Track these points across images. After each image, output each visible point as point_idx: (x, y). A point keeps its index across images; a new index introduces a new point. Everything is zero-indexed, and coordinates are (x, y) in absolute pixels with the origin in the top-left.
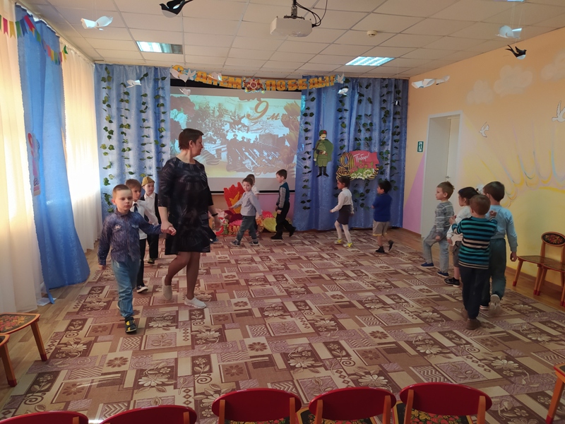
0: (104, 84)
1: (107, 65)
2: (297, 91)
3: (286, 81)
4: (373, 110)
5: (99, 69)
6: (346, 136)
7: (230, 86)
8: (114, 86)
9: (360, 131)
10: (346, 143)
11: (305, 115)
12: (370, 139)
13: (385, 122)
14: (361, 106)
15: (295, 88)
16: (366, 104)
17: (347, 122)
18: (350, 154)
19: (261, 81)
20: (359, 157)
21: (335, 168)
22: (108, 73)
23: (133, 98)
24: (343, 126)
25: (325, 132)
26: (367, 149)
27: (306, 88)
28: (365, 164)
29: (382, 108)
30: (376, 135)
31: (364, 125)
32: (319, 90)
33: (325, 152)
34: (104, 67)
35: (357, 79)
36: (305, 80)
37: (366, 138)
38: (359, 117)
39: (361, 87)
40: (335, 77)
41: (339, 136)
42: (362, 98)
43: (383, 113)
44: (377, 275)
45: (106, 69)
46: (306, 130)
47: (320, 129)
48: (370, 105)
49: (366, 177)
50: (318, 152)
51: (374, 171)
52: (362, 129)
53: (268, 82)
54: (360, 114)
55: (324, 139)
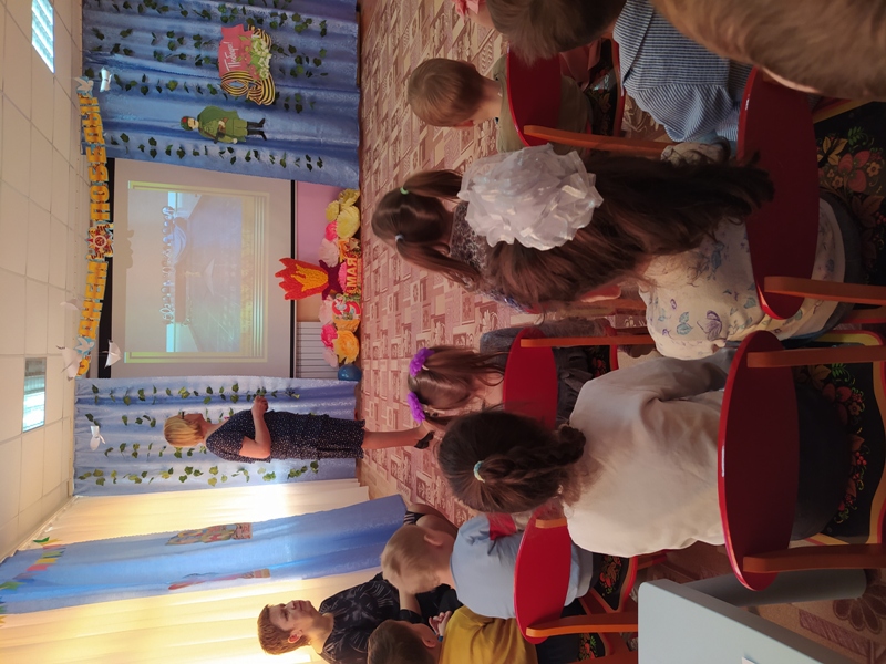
0: (109, 481)
1: (75, 477)
4: (143, 30)
5: (83, 488)
6: (192, 82)
7: (103, 282)
8: (111, 466)
9: (182, 56)
10: (204, 83)
11: (154, 153)
12: (198, 38)
13: (165, 9)
14: (137, 52)
16: (132, 41)
17: (166, 79)
18: (226, 77)
20: (231, 61)
21: (250, 105)
22: (89, 475)
23: (129, 437)
24: (173, 86)
25: (185, 120)
26: (216, 46)
27: (103, 149)
28: (242, 51)
29: (141, 12)
30: (192, 27)
31: (172, 48)
32: (107, 126)
33: (221, 123)
34: (79, 481)
35: (85, 55)
36: (88, 149)
37: (196, 45)
38: (158, 56)
39: (100, 48)
40: (81, 95)
41: (192, 94)
42: (121, 48)
43: (149, 10)
44: (424, 43)
45: (82, 478)
46: (182, 153)
48: (135, 34)
49: (267, 51)
50: (221, 134)
51: (255, 36)
52: (179, 51)
54: (152, 54)
55: (197, 123)
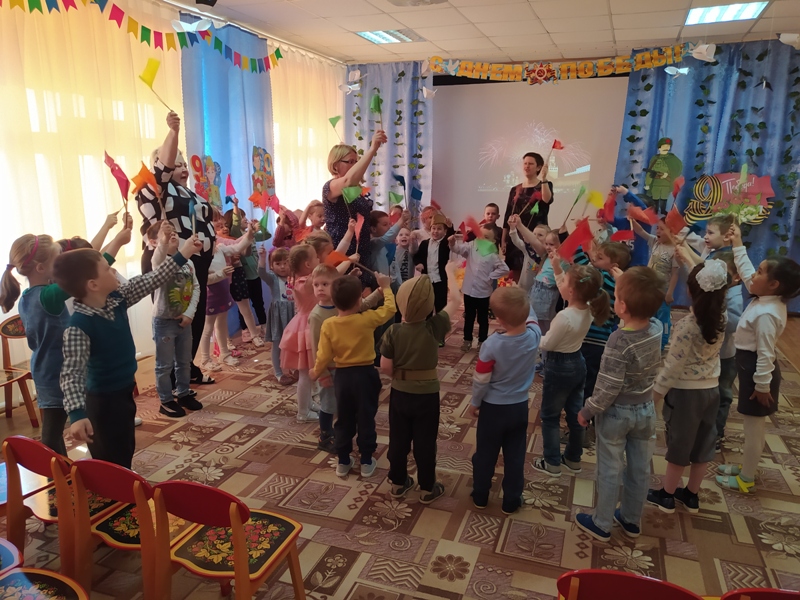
2: (613, 75)
3: (594, 62)
4: (770, 99)
6: (709, 147)
7: (505, 78)
8: (366, 92)
9: (738, 138)
10: (709, 160)
11: (633, 114)
12: (760, 152)
13: (794, 119)
14: (743, 94)
15: (610, 71)
16: (756, 89)
17: (712, 122)
18: (715, 179)
19: (554, 66)
20: (734, 184)
21: (684, 203)
23: (387, 106)
24: (706, 130)
25: (669, 142)
26: (752, 171)
28: (746, 197)
29: (790, 95)
30: (774, 145)
31: (749, 127)
33: (666, 175)
35: (738, 45)
36: (628, 57)
37: (751, 151)
38: (739, 113)
39: (746, 58)
41: (698, 148)
42: (747, 79)
43: (793, 103)
46: (632, 139)
47: (661, 137)
49: (745, 220)
50: (654, 175)
51: (761, 209)
52: (746, 136)
53: (565, 66)
54: (741, 108)
55: (666, 153)
